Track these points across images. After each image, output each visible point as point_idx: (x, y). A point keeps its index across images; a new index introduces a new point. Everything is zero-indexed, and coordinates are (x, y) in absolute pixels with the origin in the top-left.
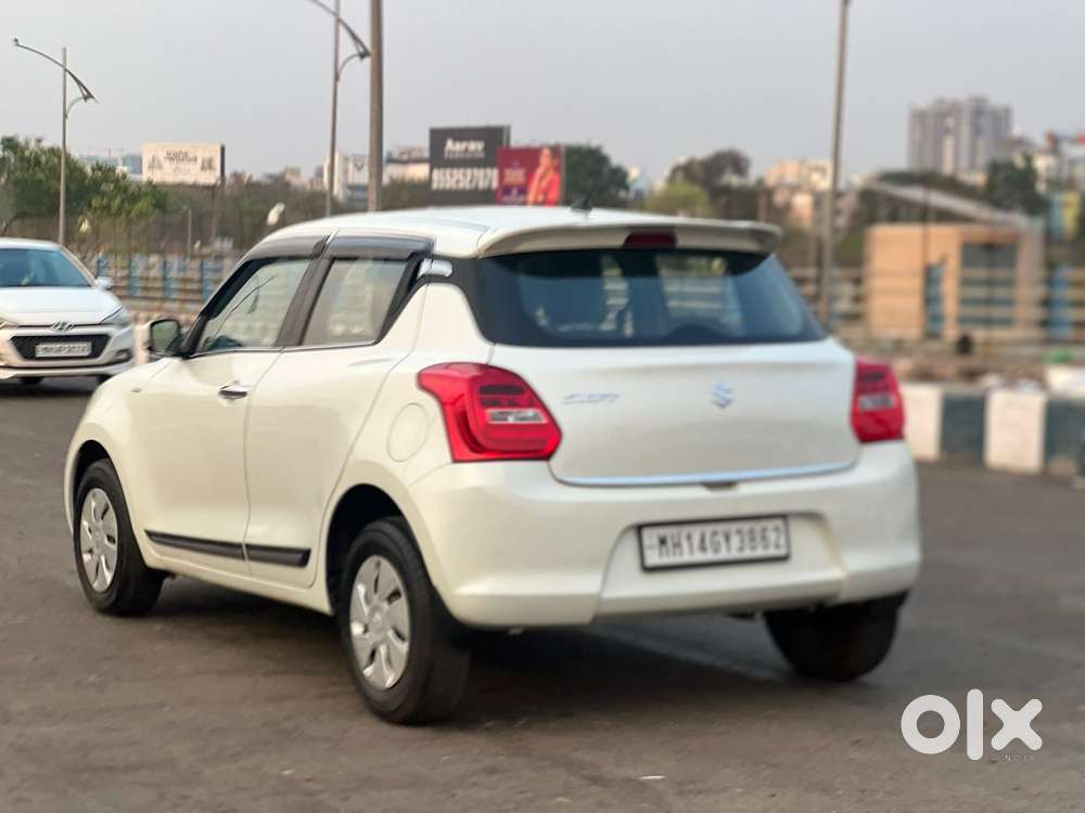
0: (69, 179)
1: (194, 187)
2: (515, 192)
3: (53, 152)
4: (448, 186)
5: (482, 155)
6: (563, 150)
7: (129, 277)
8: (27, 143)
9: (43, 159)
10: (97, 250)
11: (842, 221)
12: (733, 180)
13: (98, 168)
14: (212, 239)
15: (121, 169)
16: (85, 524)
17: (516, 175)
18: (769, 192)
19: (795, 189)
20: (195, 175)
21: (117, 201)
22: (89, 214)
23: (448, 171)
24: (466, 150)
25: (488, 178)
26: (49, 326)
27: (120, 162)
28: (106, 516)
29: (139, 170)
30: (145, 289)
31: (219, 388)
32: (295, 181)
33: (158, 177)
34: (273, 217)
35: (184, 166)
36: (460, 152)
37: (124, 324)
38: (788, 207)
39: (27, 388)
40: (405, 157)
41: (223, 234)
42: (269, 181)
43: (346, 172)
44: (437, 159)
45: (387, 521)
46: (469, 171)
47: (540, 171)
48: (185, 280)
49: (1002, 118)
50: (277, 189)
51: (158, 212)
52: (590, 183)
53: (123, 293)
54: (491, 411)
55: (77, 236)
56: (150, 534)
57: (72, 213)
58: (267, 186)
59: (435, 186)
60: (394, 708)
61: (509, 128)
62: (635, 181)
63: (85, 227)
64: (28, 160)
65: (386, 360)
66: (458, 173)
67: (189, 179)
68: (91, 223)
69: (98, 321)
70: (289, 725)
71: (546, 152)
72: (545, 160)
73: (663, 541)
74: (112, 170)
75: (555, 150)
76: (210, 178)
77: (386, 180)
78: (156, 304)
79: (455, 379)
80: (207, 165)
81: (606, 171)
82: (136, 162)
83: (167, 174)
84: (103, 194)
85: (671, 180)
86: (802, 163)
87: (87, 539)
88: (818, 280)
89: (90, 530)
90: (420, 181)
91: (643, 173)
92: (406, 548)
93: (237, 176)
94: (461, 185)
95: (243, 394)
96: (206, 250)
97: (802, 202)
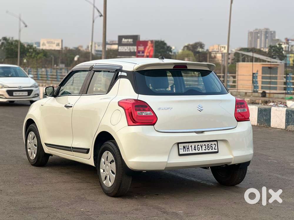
0: (21, 48)
1: (54, 50)
2: (141, 52)
3: (16, 41)
4: (123, 51)
5: (132, 43)
6: (154, 42)
7: (37, 74)
8: (9, 38)
9: (14, 43)
10: (28, 67)
11: (230, 61)
12: (200, 50)
13: (28, 45)
14: (59, 64)
15: (35, 46)
16: (28, 141)
17: (141, 48)
18: (210, 53)
19: (217, 52)
20: (55, 47)
21: (34, 54)
22: (26, 57)
23: (123, 47)
24: (128, 41)
25: (134, 49)
26: (17, 87)
27: (34, 44)
28: (34, 139)
29: (39, 46)
30: (41, 77)
31: (64, 105)
32: (81, 49)
33: (44, 48)
34: (76, 59)
35: (51, 45)
36: (126, 42)
37: (37, 87)
38: (215, 57)
39: (11, 104)
40: (111, 43)
41: (62, 63)
42: (74, 49)
43: (95, 47)
44: (120, 44)
45: (110, 141)
46: (128, 47)
47: (148, 47)
48: (52, 75)
49: (273, 34)
50: (77, 51)
51: (45, 57)
52: (161, 50)
53: (35, 78)
54: (138, 112)
55: (23, 63)
56: (46, 144)
57: (22, 57)
58: (74, 50)
59: (119, 51)
60: (111, 192)
61: (139, 36)
62: (174, 50)
63: (25, 61)
64: (9, 43)
65: (110, 98)
66: (126, 47)
67: (53, 48)
68: (27, 60)
69: (30, 86)
70: (82, 196)
71: (150, 42)
72: (149, 44)
73: (184, 147)
74: (32, 46)
75: (152, 41)
76: (58, 48)
77: (107, 49)
78: (44, 81)
79: (128, 103)
80: (58, 45)
81: (166, 47)
82: (38, 44)
83: (47, 47)
84: (30, 52)
85: (183, 50)
86: (219, 46)
87: (29, 145)
88: (224, 77)
89: (30, 143)
90: (115, 49)
91: (176, 48)
92: (115, 149)
93: (66, 48)
94: (126, 51)
95: (71, 107)
96: (58, 67)
97: (219, 56)
